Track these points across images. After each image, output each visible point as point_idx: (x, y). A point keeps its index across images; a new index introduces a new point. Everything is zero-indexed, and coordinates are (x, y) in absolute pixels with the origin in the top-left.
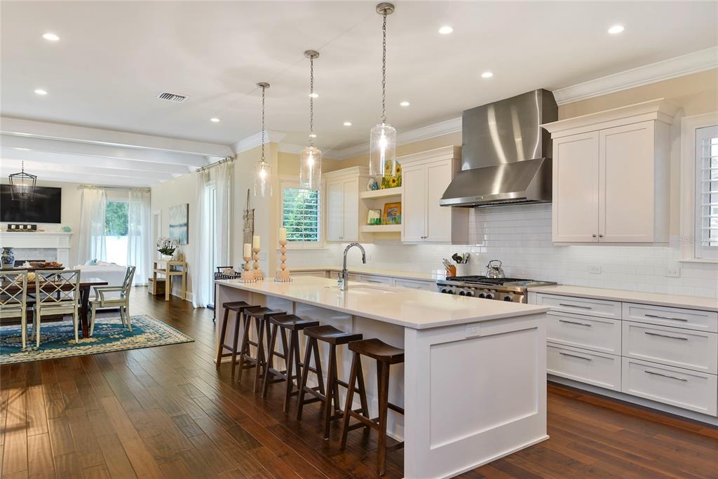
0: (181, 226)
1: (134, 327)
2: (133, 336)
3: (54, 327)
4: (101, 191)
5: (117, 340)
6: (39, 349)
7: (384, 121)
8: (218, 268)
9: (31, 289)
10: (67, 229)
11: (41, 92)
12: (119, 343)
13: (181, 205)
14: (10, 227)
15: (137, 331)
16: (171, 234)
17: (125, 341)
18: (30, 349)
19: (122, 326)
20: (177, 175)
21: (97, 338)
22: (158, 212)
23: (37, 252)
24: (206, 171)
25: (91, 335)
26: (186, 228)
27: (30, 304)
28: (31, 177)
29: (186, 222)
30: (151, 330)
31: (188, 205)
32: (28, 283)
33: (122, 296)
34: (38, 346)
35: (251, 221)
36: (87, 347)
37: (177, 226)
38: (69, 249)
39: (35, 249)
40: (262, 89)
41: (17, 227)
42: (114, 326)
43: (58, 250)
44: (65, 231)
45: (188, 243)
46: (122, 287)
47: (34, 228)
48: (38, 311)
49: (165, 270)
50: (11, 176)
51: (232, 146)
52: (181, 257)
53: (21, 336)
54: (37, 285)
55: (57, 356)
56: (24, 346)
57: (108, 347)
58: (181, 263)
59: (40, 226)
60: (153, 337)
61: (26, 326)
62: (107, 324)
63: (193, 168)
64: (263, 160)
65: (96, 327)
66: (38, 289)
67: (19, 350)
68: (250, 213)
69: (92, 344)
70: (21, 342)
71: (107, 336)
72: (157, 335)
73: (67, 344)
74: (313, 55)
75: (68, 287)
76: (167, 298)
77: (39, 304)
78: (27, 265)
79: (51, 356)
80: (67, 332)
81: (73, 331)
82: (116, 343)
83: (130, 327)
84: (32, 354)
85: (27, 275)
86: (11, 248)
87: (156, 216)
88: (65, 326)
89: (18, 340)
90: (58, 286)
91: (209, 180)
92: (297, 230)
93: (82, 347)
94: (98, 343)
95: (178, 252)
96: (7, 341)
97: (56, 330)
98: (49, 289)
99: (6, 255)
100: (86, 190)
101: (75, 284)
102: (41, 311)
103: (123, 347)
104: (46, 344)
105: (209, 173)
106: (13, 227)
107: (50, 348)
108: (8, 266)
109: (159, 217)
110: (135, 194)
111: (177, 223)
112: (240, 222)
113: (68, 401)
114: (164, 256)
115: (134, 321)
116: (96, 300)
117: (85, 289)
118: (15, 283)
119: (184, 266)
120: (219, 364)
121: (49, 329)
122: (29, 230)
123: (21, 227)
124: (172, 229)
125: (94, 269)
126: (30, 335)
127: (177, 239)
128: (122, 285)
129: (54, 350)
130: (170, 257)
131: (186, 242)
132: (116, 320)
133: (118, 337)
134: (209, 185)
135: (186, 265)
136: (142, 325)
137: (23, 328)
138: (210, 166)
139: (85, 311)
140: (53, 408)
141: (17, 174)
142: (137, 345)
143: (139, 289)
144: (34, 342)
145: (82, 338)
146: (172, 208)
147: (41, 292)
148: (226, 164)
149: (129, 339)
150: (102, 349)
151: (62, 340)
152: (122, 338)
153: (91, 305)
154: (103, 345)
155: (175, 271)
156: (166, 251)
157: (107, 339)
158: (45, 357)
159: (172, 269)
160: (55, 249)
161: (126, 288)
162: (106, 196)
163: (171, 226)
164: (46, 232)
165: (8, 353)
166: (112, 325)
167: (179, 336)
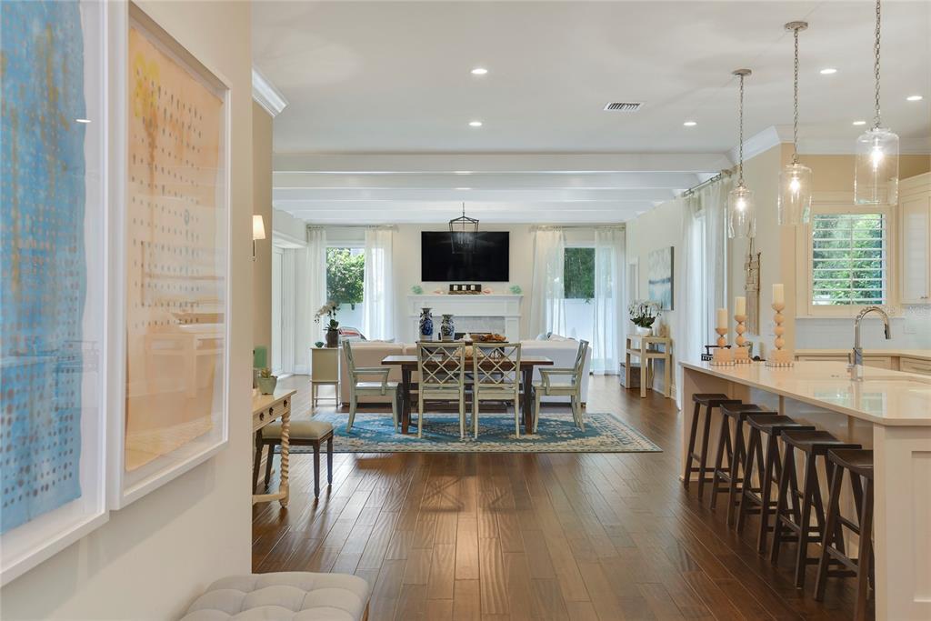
0: (663, 281)
1: (589, 427)
2: (584, 437)
3: (496, 418)
4: (558, 233)
5: (565, 439)
6: (476, 441)
7: (877, 125)
8: (707, 347)
9: (469, 366)
10: (517, 290)
11: (476, 124)
12: (565, 443)
13: (663, 251)
14: (452, 287)
15: (591, 431)
16: (651, 294)
17: (573, 442)
18: (467, 440)
19: (574, 425)
20: (658, 203)
21: (541, 435)
22: (635, 261)
23: (482, 322)
24: (696, 195)
25: (535, 431)
26: (670, 284)
27: (469, 387)
28: (473, 221)
29: (669, 275)
30: (609, 433)
31: (672, 248)
32: (466, 359)
33: (573, 382)
34: (476, 437)
35: (755, 272)
36: (528, 444)
37: (658, 282)
38: (520, 317)
39: (480, 317)
40: (740, 79)
41: (460, 288)
42: (564, 423)
43: (506, 319)
44: (514, 292)
45: (672, 309)
46: (573, 370)
47: (478, 289)
48: (476, 393)
49: (639, 350)
50: (451, 222)
51: (728, 154)
52: (664, 330)
53: (459, 426)
54: (475, 361)
55: (494, 450)
56: (462, 436)
57: (553, 446)
58: (663, 340)
59: (485, 285)
60: (609, 441)
61: (465, 416)
62: (556, 421)
63: (679, 192)
64: (741, 184)
65: (542, 423)
66: (476, 366)
67: (456, 439)
68: (755, 259)
69: (534, 441)
70: (459, 432)
71: (553, 434)
72: (615, 440)
73: (507, 438)
74: (797, 26)
75: (508, 366)
76: (643, 394)
77: (477, 385)
78: (467, 338)
79: (489, 449)
80: (508, 426)
81: (514, 426)
82: (563, 443)
83: (582, 426)
84: (469, 445)
85: (464, 349)
86: (451, 316)
87: (633, 266)
88: (508, 419)
89: (456, 429)
90: (497, 363)
91: (700, 209)
92: (856, 285)
93: (522, 444)
94: (541, 441)
95: (661, 323)
96: (446, 429)
97: (497, 422)
98: (487, 366)
99: (445, 325)
100: (539, 233)
101: (515, 362)
102: (480, 395)
103: (569, 448)
104: (485, 436)
105: (700, 197)
106: (455, 288)
107: (488, 441)
108: (448, 338)
109: (637, 268)
110: (603, 234)
111: (658, 278)
112: (741, 274)
113: (499, 494)
114: (639, 329)
115: (591, 420)
116: (542, 386)
117: (527, 368)
118: (452, 357)
119: (668, 344)
120: (686, 482)
121: (490, 420)
122: (473, 292)
123: (464, 288)
124: (652, 286)
125: (546, 344)
126: (469, 426)
127: (659, 302)
128: (573, 367)
129: (493, 443)
130: (648, 330)
131: (670, 308)
132: (567, 417)
133: (565, 436)
134: (700, 216)
135: (671, 344)
136: (599, 425)
137: (460, 416)
138: (701, 186)
139: (527, 399)
140: (484, 499)
141: (457, 220)
142: (586, 448)
143: (611, 379)
144: (473, 433)
145: (524, 434)
146: (653, 254)
147: (479, 370)
148: (720, 182)
149: (579, 441)
150: (544, 448)
151: (503, 434)
152: (570, 439)
153: (535, 391)
154: (546, 444)
155: (657, 352)
156: (644, 321)
157: (553, 437)
158: (482, 449)
159: (653, 350)
160: (503, 318)
161: (577, 371)
162: (565, 240)
163: (651, 282)
164: (492, 294)
165: (447, 442)
166: (562, 422)
167: (643, 442)
